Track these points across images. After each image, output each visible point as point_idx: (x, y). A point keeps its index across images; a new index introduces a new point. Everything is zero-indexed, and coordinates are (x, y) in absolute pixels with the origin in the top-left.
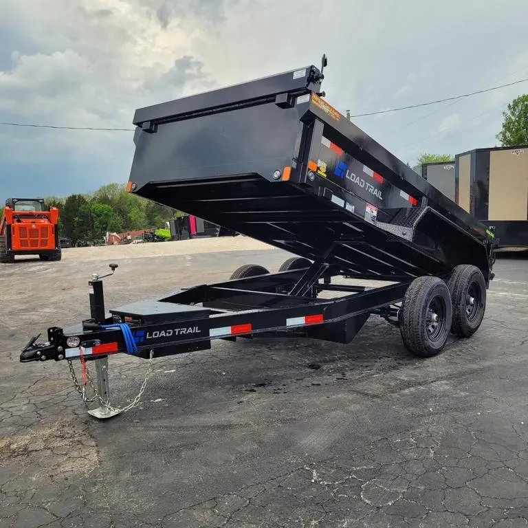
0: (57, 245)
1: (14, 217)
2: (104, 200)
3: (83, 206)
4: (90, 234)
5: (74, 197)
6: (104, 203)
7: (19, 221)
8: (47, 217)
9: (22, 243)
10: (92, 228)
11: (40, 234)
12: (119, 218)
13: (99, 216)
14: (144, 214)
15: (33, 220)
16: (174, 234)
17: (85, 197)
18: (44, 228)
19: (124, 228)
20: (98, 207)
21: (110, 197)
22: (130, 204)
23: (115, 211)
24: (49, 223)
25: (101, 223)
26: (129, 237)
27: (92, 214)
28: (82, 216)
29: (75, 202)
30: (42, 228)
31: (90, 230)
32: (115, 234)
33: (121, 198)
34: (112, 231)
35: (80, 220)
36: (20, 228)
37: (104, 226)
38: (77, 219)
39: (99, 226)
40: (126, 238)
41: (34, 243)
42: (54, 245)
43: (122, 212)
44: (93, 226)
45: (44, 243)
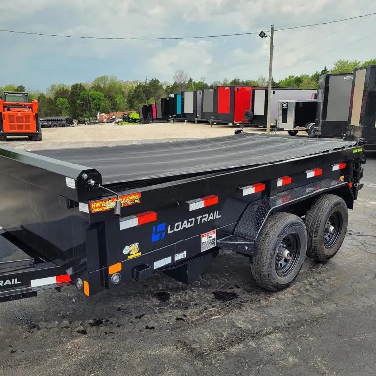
0: (37, 129)
1: (5, 107)
2: (98, 88)
3: (82, 92)
4: (88, 112)
5: (77, 85)
6: (97, 90)
7: (9, 110)
8: (31, 107)
9: (11, 127)
10: (89, 109)
11: (24, 120)
12: (108, 101)
13: (94, 100)
14: (126, 100)
15: (19, 109)
16: (142, 117)
17: (84, 86)
18: (28, 116)
19: (112, 109)
20: (94, 93)
21: (102, 86)
22: (117, 92)
23: (105, 97)
24: (32, 113)
25: (96, 105)
26: (114, 117)
27: (90, 98)
28: (83, 100)
29: (78, 88)
30: (26, 116)
31: (88, 110)
32: (104, 114)
33: (110, 87)
34: (103, 111)
35: (81, 102)
36: (10, 115)
37: (98, 107)
38: (78, 102)
39: (94, 107)
40: (111, 117)
41: (20, 127)
42: (35, 129)
43: (111, 98)
44: (90, 107)
45: (28, 127)
